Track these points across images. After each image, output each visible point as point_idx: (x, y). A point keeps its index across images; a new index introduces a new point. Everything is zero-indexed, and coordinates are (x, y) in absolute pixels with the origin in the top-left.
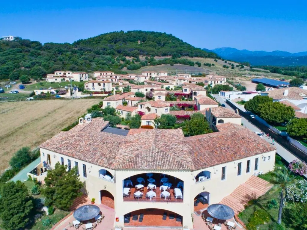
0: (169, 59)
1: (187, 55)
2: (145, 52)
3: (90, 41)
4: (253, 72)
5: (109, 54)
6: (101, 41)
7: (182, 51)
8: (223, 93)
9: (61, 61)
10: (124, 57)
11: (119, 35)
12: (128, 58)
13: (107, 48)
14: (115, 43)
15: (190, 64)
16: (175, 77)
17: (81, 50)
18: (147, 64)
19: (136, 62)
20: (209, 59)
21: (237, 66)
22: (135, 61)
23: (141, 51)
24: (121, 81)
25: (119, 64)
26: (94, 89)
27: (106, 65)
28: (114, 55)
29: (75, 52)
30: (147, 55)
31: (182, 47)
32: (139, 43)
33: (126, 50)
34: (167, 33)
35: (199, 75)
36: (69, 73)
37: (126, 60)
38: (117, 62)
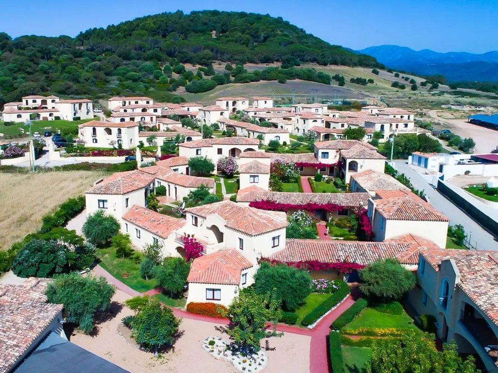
0: (277, 68)
1: (314, 60)
2: (225, 55)
3: (112, 31)
4: (463, 97)
5: (150, 58)
6: (134, 31)
7: (303, 52)
8: (420, 158)
9: (45, 72)
10: (181, 64)
11: (173, 20)
12: (188, 67)
13: (147, 46)
14: (164, 36)
15: (320, 80)
16: (290, 112)
17: (92, 50)
18: (229, 79)
19: (205, 75)
20: (361, 69)
21: (423, 84)
22: (202, 73)
23: (217, 52)
24: (167, 120)
25: (169, 79)
26: (96, 142)
27: (142, 81)
28: (160, 61)
29: (79, 55)
30: (229, 60)
31: (302, 43)
32: (214, 36)
33: (186, 50)
34: (271, 16)
35: (345, 106)
36: (53, 101)
37: (185, 71)
38: (165, 76)
